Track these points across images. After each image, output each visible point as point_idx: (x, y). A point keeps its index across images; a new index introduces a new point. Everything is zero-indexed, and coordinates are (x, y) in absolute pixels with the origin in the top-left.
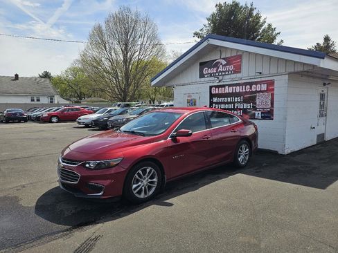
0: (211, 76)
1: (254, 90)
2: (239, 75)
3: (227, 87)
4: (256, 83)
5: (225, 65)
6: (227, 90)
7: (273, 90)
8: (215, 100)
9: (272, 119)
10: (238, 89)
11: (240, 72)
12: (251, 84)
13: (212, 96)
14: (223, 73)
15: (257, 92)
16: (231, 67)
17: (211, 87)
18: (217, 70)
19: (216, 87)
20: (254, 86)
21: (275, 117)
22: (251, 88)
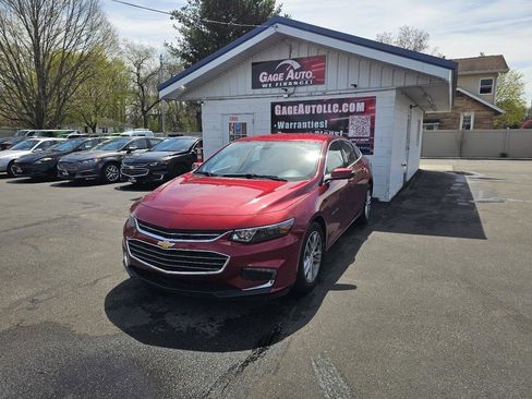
0: (273, 86)
1: (345, 111)
2: (321, 88)
3: (301, 106)
4: (348, 101)
5: (298, 70)
6: (301, 110)
7: (374, 111)
8: (281, 125)
9: (372, 154)
10: (320, 109)
11: (323, 83)
12: (341, 102)
13: (275, 119)
14: (296, 83)
15: (349, 114)
16: (308, 74)
17: (273, 105)
18: (285, 77)
19: (282, 104)
20: (345, 105)
21: (375, 150)
22: (340, 108)
